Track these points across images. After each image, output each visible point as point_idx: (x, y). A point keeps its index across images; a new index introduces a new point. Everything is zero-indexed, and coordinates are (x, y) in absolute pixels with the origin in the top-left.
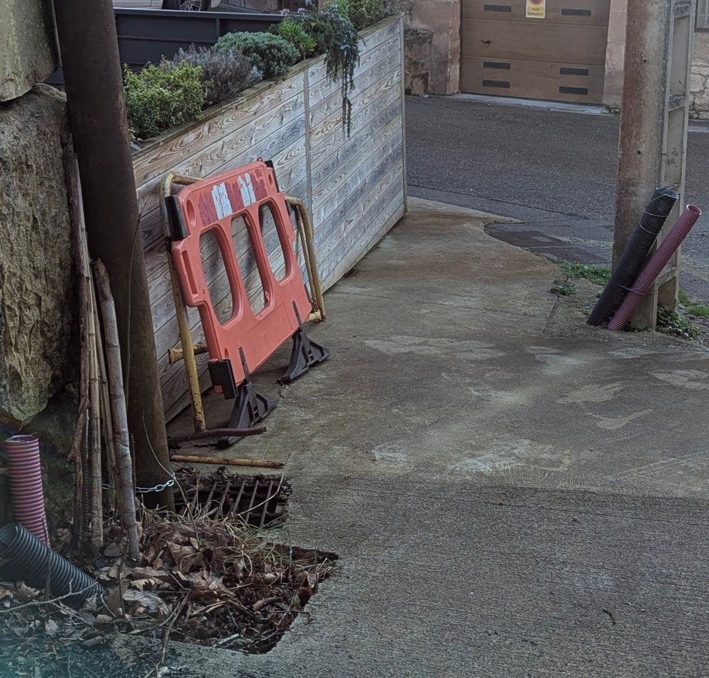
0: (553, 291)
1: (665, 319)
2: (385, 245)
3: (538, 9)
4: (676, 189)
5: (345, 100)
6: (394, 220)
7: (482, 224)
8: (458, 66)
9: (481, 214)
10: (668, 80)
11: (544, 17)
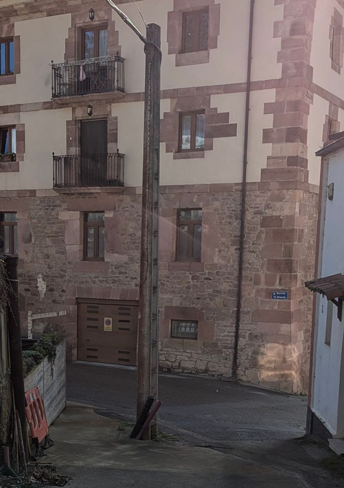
0: (118, 429)
1: (153, 437)
2: (61, 416)
3: (109, 328)
4: (155, 396)
5: (52, 369)
6: (63, 408)
7: (93, 410)
8: (76, 350)
9: (92, 406)
10: (151, 363)
11: (111, 330)
